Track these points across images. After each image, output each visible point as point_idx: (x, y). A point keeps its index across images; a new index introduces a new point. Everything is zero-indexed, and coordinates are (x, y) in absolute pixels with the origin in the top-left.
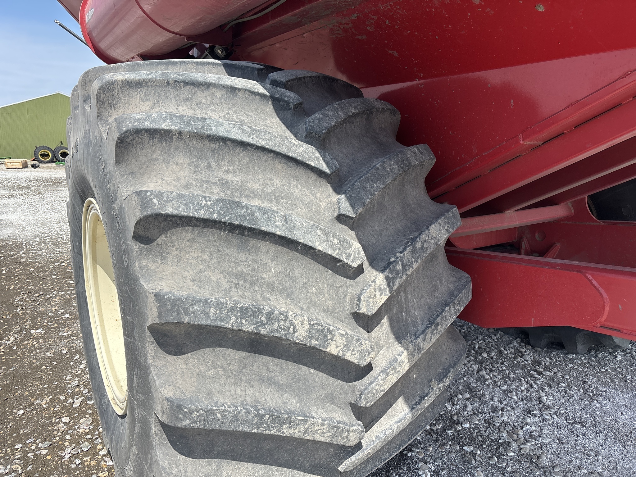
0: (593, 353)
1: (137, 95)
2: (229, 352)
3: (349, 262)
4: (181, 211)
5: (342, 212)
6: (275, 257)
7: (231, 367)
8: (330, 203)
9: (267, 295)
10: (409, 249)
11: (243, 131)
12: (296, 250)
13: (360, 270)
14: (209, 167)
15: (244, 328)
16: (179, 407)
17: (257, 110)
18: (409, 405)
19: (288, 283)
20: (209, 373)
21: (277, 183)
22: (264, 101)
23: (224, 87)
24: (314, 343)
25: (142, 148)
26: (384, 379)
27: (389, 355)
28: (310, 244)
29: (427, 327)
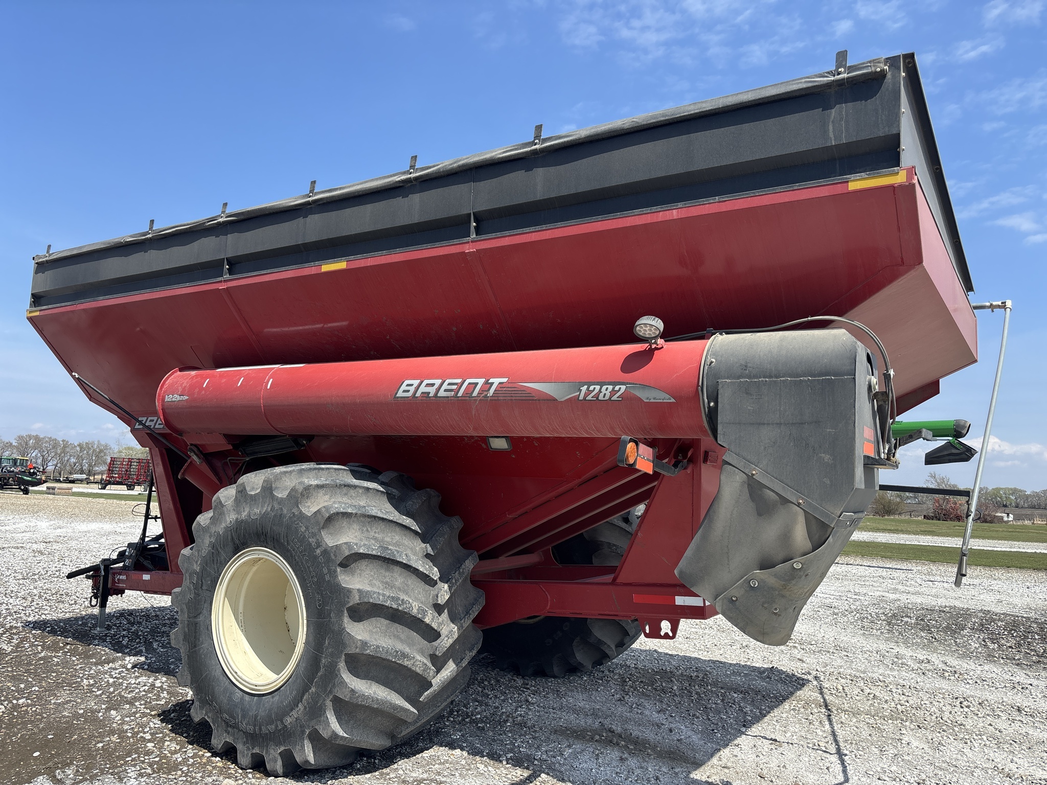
0: (567, 677)
1: (321, 492)
2: (383, 620)
3: (433, 577)
4: (366, 552)
5: (429, 552)
6: (400, 575)
7: (383, 628)
8: (421, 548)
9: (398, 593)
10: (457, 572)
11: (382, 512)
12: (410, 571)
13: (435, 583)
14: (367, 530)
15: (393, 606)
16: (366, 643)
17: (379, 499)
18: (455, 664)
19: (406, 588)
20: (374, 631)
21: (397, 538)
22: (383, 495)
23: (364, 487)
24: (420, 616)
25: (337, 521)
26: (447, 640)
27: (448, 629)
28: (417, 567)
29: (466, 615)
